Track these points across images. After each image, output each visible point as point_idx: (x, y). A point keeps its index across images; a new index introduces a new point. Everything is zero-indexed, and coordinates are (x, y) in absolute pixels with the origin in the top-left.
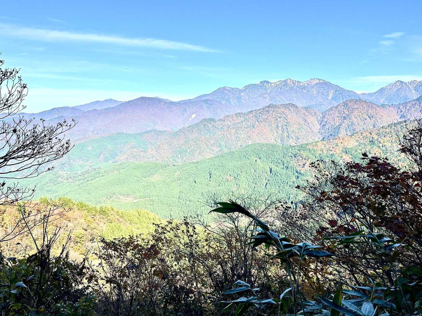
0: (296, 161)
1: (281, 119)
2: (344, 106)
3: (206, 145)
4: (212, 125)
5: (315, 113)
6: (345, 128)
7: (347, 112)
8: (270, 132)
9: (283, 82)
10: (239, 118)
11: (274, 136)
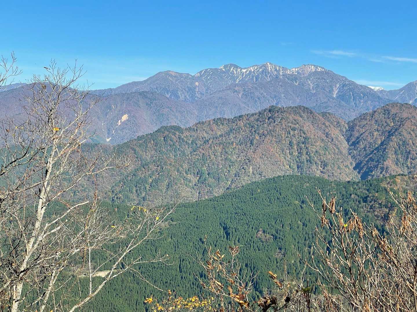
0: (369, 210)
1: (296, 132)
2: (385, 114)
3: (178, 171)
4: (177, 136)
5: (338, 123)
6: (393, 149)
7: (392, 124)
8: (279, 153)
9: (260, 68)
10: (221, 127)
11: (287, 158)
